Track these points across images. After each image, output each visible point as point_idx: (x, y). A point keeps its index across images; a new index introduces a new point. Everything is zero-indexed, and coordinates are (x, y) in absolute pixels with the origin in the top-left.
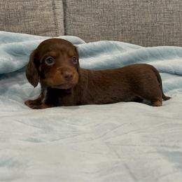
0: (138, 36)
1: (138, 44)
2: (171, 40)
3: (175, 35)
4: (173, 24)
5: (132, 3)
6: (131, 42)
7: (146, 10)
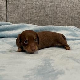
0: (38, 21)
1: (38, 25)
2: (53, 23)
3: (54, 21)
4: (53, 16)
5: (35, 7)
6: (34, 24)
7: (41, 10)
